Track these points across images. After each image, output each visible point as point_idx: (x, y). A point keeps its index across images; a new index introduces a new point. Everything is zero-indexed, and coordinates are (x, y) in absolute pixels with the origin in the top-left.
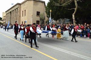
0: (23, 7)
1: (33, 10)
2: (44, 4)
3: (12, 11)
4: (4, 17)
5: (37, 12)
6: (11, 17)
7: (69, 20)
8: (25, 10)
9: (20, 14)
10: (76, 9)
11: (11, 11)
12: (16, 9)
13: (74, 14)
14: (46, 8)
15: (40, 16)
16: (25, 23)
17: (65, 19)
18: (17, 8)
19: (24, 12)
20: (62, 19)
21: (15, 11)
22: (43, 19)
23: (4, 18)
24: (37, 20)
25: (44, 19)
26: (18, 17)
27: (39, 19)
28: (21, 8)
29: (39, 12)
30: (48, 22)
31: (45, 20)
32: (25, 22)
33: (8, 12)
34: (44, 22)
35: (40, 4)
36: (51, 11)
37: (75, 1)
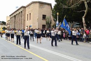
0: (28, 11)
1: (39, 14)
2: (50, 6)
3: (17, 15)
4: (8, 21)
5: (43, 15)
6: (15, 22)
7: (79, 24)
9: (25, 18)
10: (86, 11)
11: (15, 14)
13: (84, 17)
14: (52, 11)
15: (46, 20)
16: (30, 28)
17: (74, 22)
18: (22, 12)
19: (29, 15)
20: (70, 23)
21: (19, 15)
24: (43, 24)
25: (51, 23)
26: (23, 21)
27: (46, 22)
28: (25, 11)
29: (45, 16)
30: (54, 27)
31: (52, 25)
32: (30, 26)
33: (12, 16)
34: (50, 27)
35: (45, 7)
36: (58, 14)
37: (86, 3)
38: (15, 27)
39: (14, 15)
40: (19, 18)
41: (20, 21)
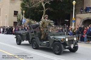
22: (21, 20)
24: (15, 21)
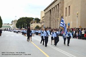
3: (52, 8)
6: (50, 18)
8: (69, 6)
9: (63, 13)
12: (57, 6)
16: (69, 26)
18: (58, 4)
19: (68, 9)
21: (55, 9)
23: (42, 19)
28: (63, 3)
38: (50, 25)
39: (49, 9)
40: (55, 13)
41: (56, 17)
